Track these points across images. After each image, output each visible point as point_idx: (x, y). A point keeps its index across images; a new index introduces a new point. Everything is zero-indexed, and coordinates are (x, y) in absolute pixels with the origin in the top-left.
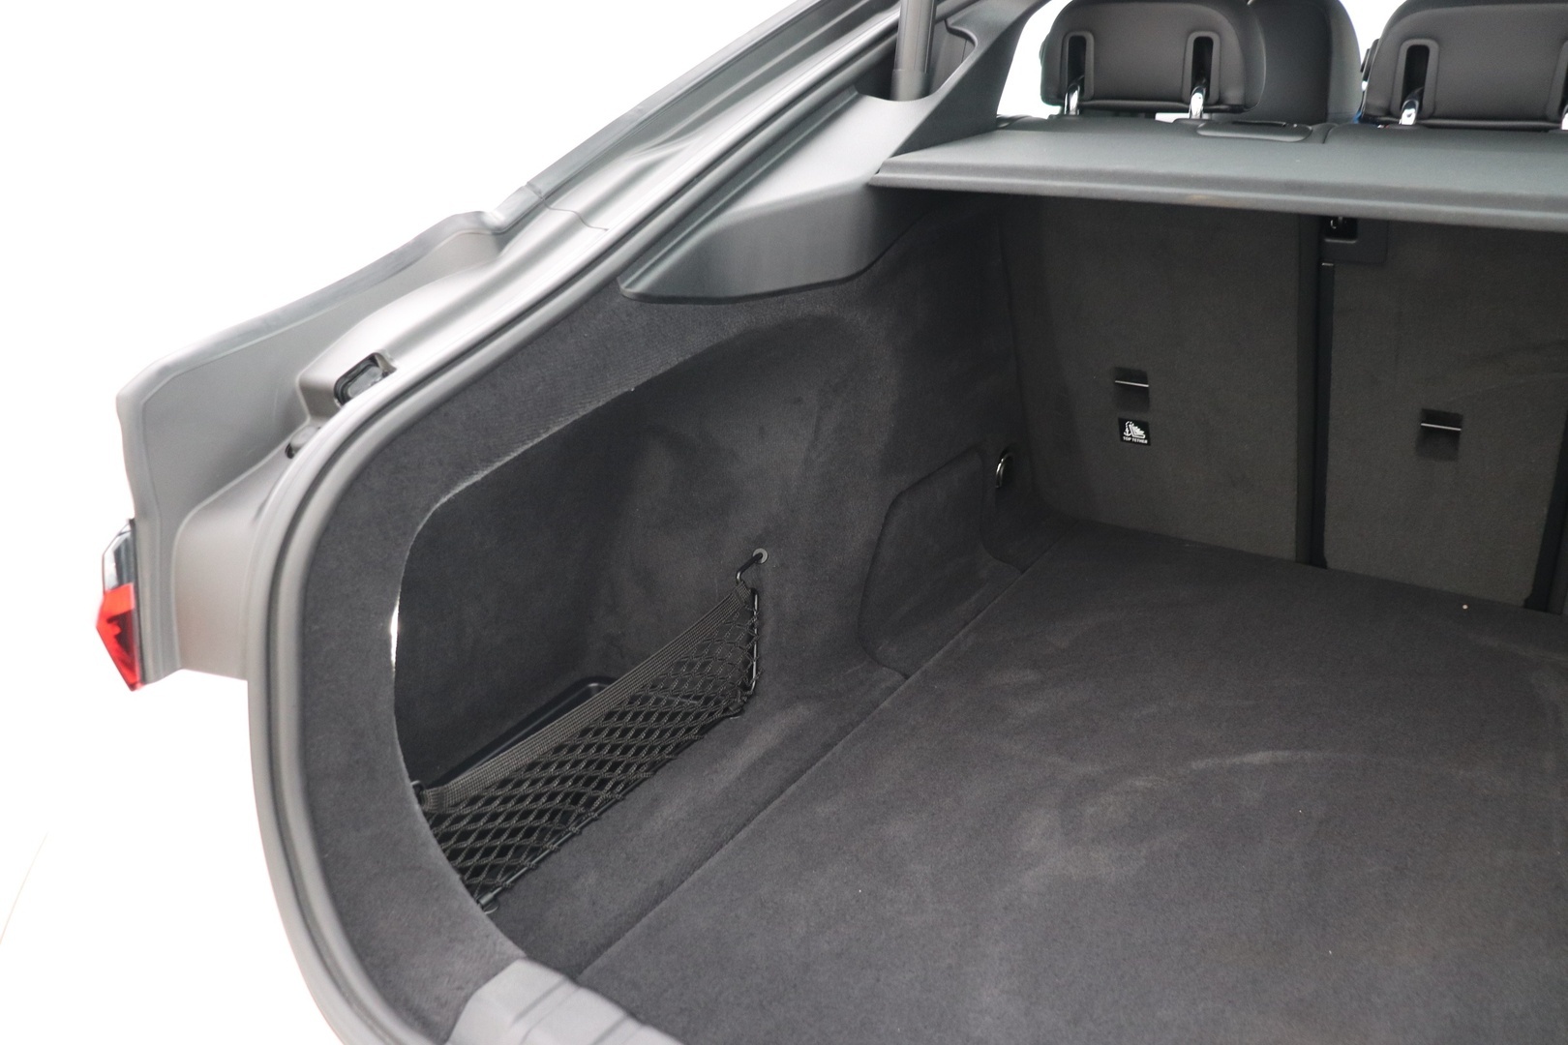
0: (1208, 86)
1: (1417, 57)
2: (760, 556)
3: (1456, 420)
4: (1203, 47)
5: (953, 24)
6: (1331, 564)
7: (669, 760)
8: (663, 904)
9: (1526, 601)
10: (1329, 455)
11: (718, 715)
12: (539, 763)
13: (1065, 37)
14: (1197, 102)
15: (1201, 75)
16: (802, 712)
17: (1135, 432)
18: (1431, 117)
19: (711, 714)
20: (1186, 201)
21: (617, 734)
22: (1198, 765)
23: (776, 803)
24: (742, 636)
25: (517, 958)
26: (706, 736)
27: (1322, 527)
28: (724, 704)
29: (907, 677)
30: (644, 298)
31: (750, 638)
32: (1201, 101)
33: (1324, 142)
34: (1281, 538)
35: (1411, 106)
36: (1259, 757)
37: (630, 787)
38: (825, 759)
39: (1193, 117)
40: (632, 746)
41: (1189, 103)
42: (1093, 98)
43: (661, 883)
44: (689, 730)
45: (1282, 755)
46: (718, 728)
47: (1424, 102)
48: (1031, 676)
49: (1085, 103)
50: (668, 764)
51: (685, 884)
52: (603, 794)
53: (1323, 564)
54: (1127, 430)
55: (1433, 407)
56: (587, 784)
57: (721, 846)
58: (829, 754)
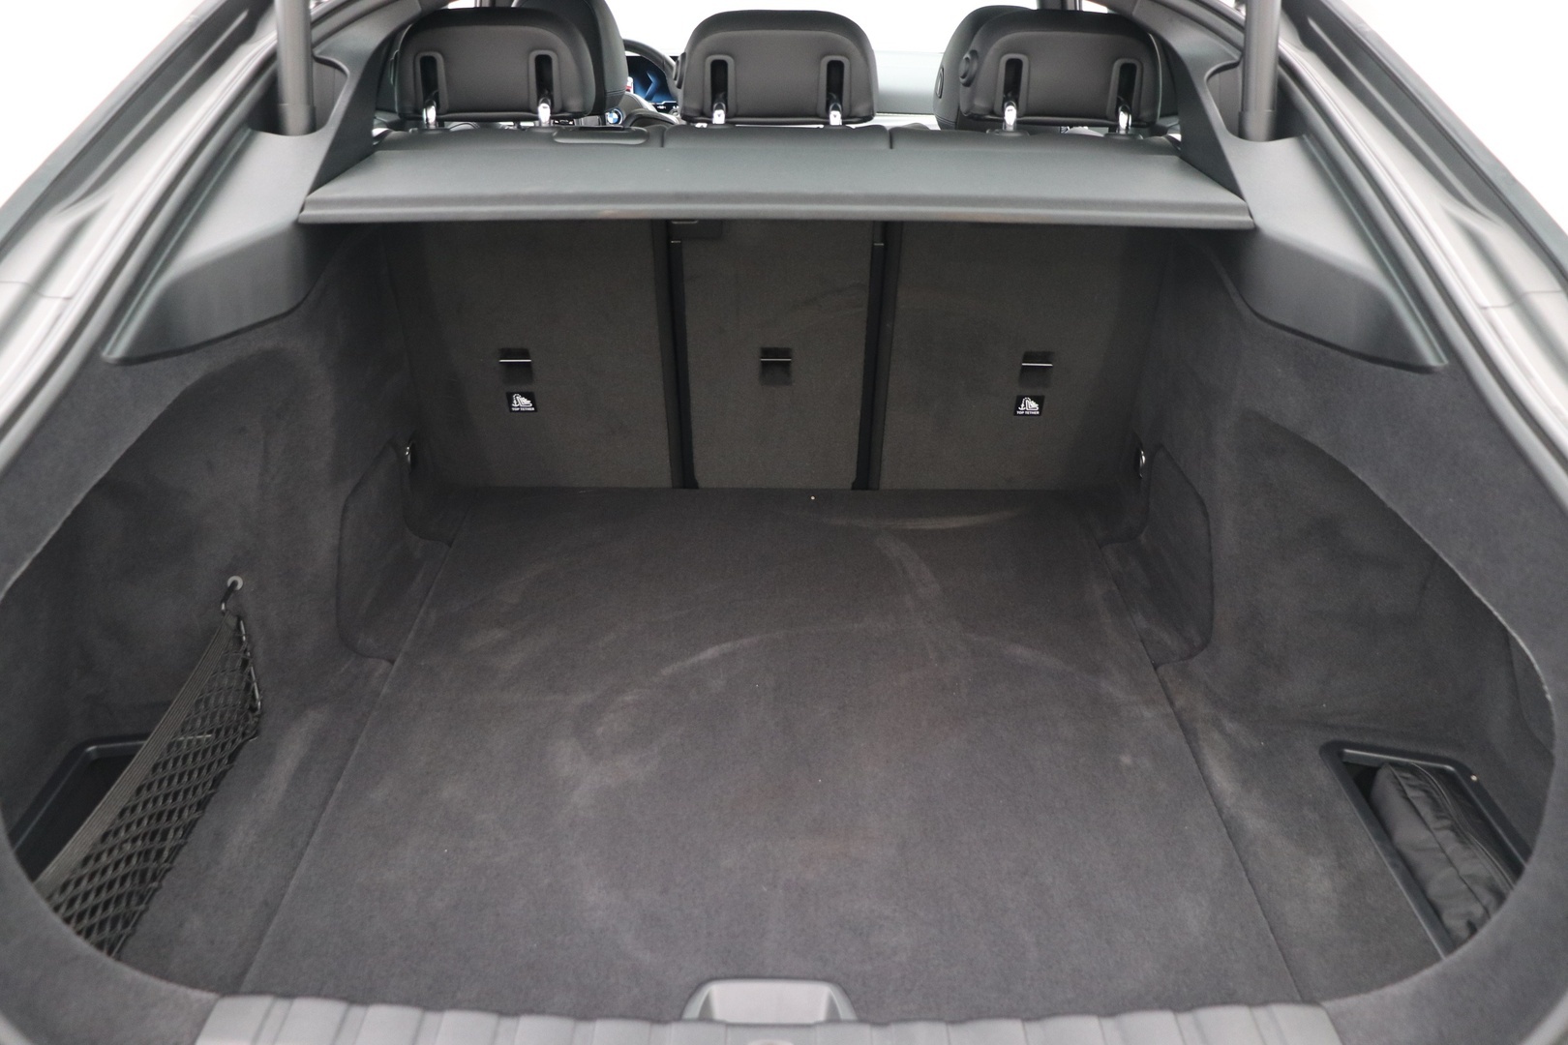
0: (551, 98)
1: (719, 69)
2: (235, 583)
3: (786, 353)
4: (543, 64)
5: (321, 53)
6: (702, 484)
7: (212, 795)
8: (276, 921)
9: (853, 484)
10: (691, 395)
11: (239, 741)
12: (110, 831)
13: (415, 57)
14: (544, 112)
15: (544, 88)
16: (315, 718)
17: (522, 402)
18: (736, 116)
19: (234, 741)
20: (599, 216)
21: (165, 783)
22: (667, 671)
23: (332, 801)
24: (239, 663)
25: (216, 1001)
26: (235, 763)
27: (691, 455)
28: (241, 729)
29: (392, 662)
30: (126, 361)
31: (245, 663)
32: (548, 110)
33: (662, 145)
34: (658, 471)
35: (719, 107)
36: (711, 653)
37: (189, 829)
38: (356, 752)
39: (543, 125)
40: (180, 791)
41: (537, 113)
42: (449, 112)
43: (266, 903)
44: (220, 761)
45: (727, 647)
46: (241, 754)
47: (729, 103)
48: (499, 634)
49: (442, 117)
50: (213, 799)
51: (287, 897)
52: (169, 844)
53: (694, 485)
54: (515, 402)
55: (768, 346)
56: (152, 839)
57: (302, 854)
58: (358, 747)
